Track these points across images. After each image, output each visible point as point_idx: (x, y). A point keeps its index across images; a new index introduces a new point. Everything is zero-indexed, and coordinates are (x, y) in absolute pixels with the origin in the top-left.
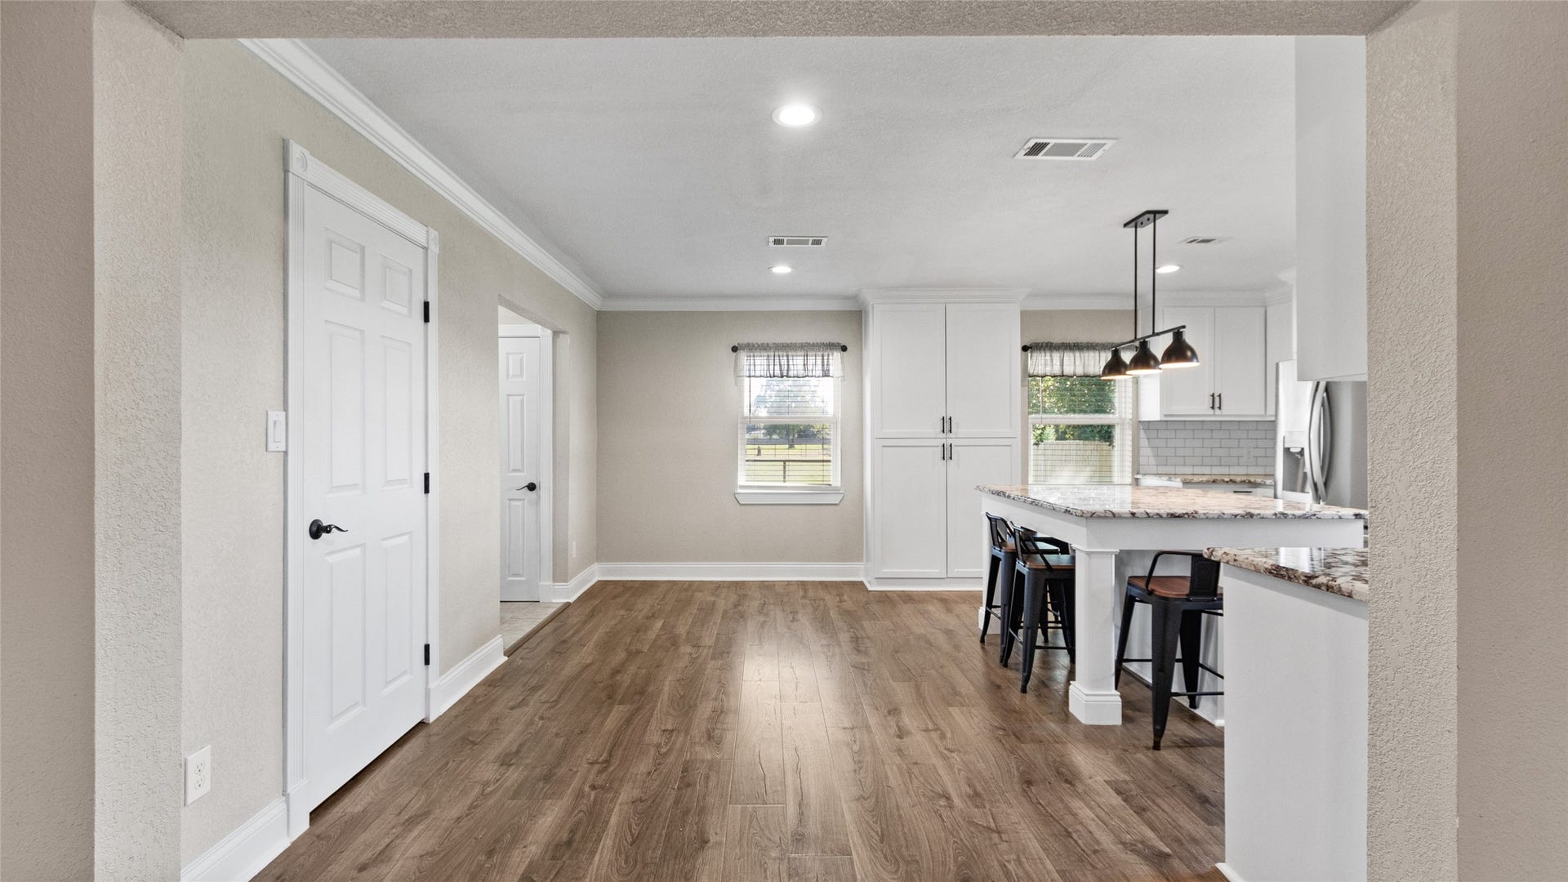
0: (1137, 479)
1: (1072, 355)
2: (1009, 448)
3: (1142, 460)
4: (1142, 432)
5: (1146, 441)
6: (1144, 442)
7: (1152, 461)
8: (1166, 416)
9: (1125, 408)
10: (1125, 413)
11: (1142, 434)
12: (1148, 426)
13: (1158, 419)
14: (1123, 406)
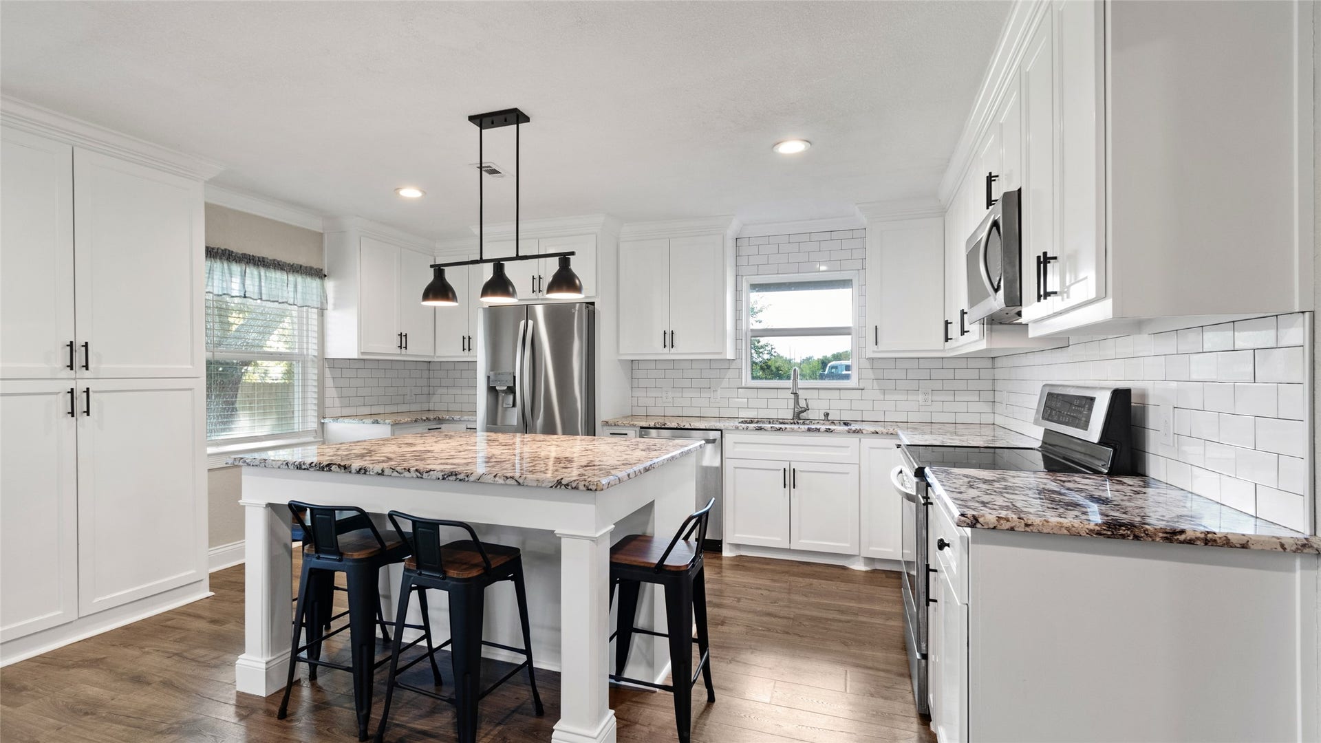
0: (323, 423)
1: (255, 272)
2: (189, 393)
3: (328, 402)
4: (327, 370)
5: (331, 380)
6: (329, 382)
7: (337, 402)
8: (363, 353)
9: (308, 343)
10: (308, 349)
11: (328, 372)
12: (334, 363)
13: (356, 357)
14: (305, 340)
